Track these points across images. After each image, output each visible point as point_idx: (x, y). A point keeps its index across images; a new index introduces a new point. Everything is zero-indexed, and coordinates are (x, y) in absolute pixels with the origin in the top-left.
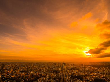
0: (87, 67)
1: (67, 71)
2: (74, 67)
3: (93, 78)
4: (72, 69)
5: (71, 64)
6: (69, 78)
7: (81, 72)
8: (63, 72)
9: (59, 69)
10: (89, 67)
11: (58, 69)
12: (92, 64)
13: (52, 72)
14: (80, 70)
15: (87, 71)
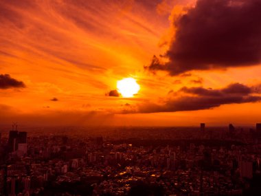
0: (117, 147)
1: (28, 168)
2: (63, 149)
4: (55, 156)
7: (90, 165)
8: (10, 172)
10: (124, 145)
12: (136, 135)
14: (87, 160)
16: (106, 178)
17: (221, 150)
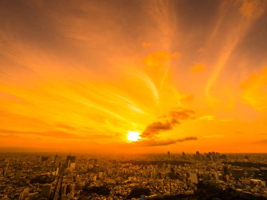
0: (124, 165)
1: (74, 178)
2: (95, 166)
3: (129, 187)
4: (90, 170)
5: (90, 160)
6: (76, 195)
7: (109, 176)
8: (64, 180)
9: (54, 173)
10: (128, 164)
11: (49, 173)
12: (134, 158)
13: (28, 182)
14: (107, 173)
15: (120, 175)
16: (117, 184)
17: (180, 167)
